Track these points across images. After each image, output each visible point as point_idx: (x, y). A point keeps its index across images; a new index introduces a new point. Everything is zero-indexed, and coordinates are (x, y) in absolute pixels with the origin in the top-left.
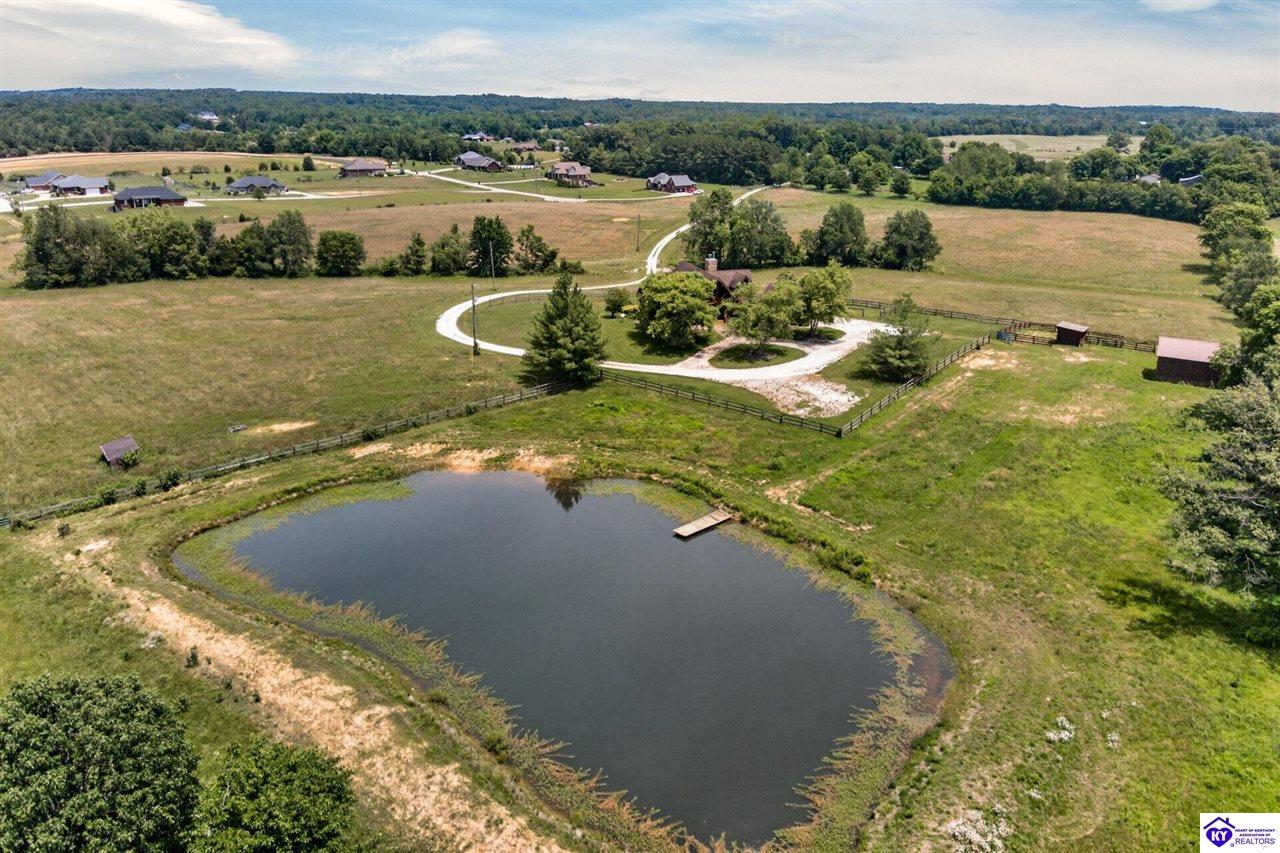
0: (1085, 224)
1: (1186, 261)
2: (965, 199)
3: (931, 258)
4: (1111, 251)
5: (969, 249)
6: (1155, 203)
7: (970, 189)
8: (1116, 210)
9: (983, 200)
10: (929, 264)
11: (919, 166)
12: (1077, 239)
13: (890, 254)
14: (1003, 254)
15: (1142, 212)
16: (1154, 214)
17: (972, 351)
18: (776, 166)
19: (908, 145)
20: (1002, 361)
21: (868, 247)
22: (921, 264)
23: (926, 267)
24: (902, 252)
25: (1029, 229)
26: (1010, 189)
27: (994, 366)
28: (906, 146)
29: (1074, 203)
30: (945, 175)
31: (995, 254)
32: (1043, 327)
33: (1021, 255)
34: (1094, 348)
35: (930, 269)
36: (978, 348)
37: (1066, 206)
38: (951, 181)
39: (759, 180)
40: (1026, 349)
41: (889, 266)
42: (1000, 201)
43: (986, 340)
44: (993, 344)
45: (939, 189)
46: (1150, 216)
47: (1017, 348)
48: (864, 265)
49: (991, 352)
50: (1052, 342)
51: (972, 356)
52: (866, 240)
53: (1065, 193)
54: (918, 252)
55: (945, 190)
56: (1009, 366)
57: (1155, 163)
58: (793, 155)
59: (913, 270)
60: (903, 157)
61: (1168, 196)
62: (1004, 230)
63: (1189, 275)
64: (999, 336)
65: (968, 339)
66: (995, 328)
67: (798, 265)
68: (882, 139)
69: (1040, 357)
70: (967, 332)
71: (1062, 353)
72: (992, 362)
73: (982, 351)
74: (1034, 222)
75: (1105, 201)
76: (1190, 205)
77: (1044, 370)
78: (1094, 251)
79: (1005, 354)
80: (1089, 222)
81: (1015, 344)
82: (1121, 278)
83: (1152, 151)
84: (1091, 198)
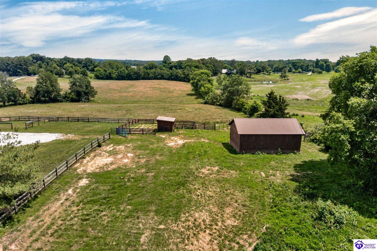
0: (152, 83)
1: (187, 93)
2: (109, 77)
3: (93, 96)
4: (162, 91)
5: (110, 93)
6: (172, 75)
7: (110, 74)
8: (160, 79)
9: (115, 77)
10: (92, 99)
11: (92, 68)
12: (150, 88)
13: (73, 95)
14: (124, 94)
15: (168, 79)
16: (172, 80)
17: (93, 150)
18: (30, 67)
19: (87, 62)
20: (119, 156)
21: (62, 93)
22: (88, 99)
23: (91, 100)
24: (79, 94)
25: (132, 86)
26: (124, 73)
27: (112, 164)
28: (86, 62)
29: (146, 77)
30: (100, 69)
31: (121, 95)
32: (146, 121)
33: (131, 94)
34: (181, 131)
35: (94, 101)
36: (99, 146)
37: (144, 78)
38: (102, 71)
39: (25, 74)
40: (137, 140)
41: (73, 101)
42: (121, 78)
43: (107, 137)
44: (113, 139)
45: (98, 74)
46: (171, 80)
47: (132, 140)
48: (61, 101)
49: (109, 148)
50: (155, 131)
51: (92, 155)
52: (60, 90)
53: (143, 74)
54: (86, 94)
55: (101, 74)
56: (126, 161)
57: (167, 67)
58: (40, 64)
59: (85, 102)
60: (86, 66)
61: (175, 73)
62: (123, 86)
63: (190, 97)
64: (118, 132)
65: (95, 137)
66: (116, 126)
67: (26, 104)
68: (79, 61)
69: (151, 146)
70: (95, 132)
71: (164, 139)
72: (110, 160)
73: (104, 148)
74: (134, 83)
75: (156, 76)
76: (183, 76)
77: (157, 160)
78: (157, 91)
79: (122, 147)
80: (153, 82)
81: (130, 137)
82: (169, 100)
83: (166, 64)
84: (151, 75)
